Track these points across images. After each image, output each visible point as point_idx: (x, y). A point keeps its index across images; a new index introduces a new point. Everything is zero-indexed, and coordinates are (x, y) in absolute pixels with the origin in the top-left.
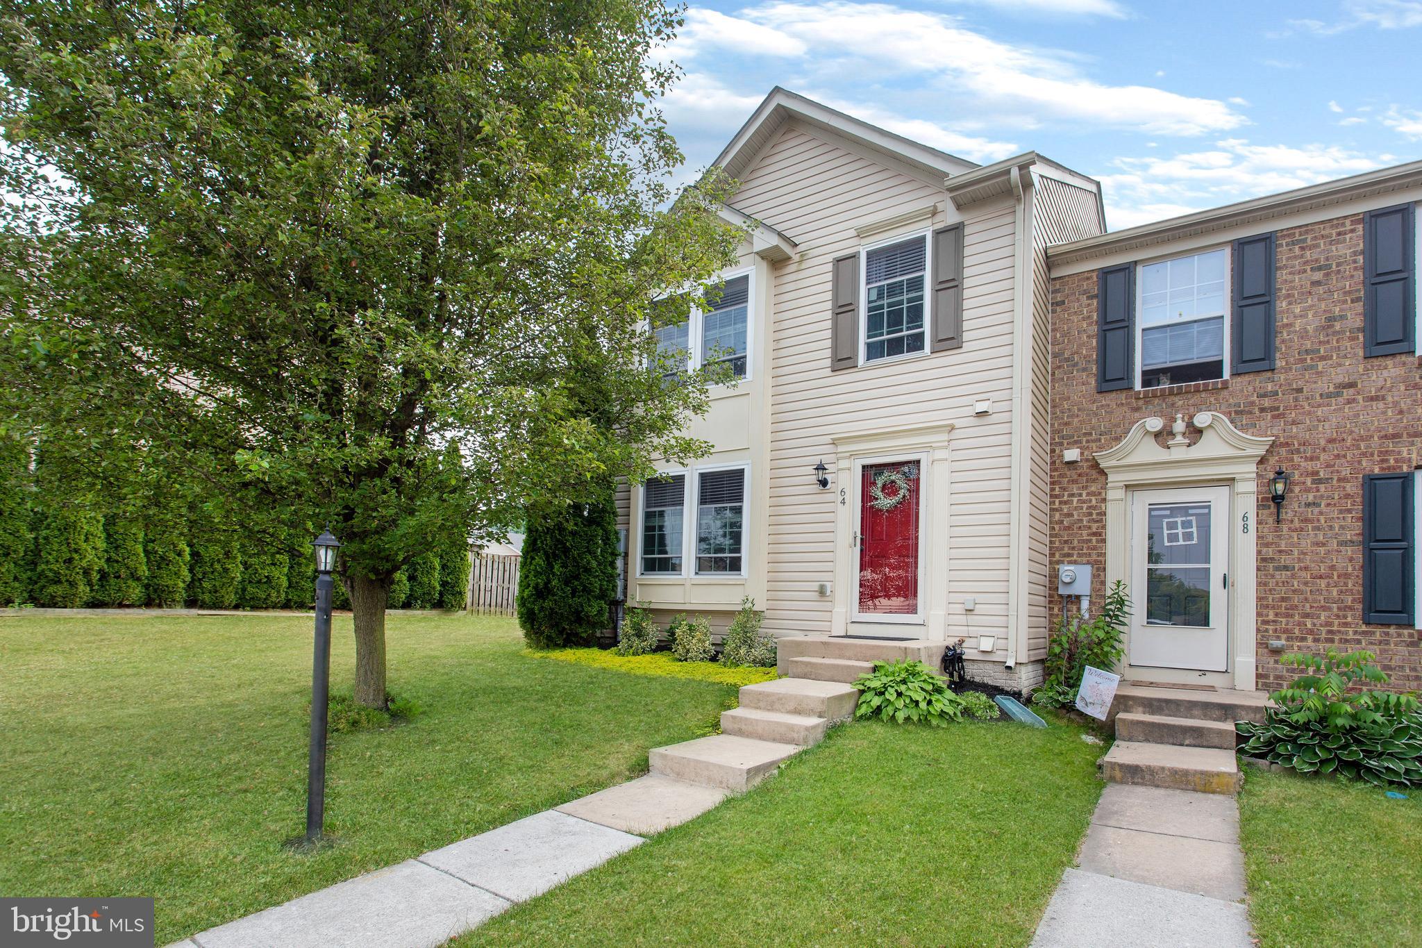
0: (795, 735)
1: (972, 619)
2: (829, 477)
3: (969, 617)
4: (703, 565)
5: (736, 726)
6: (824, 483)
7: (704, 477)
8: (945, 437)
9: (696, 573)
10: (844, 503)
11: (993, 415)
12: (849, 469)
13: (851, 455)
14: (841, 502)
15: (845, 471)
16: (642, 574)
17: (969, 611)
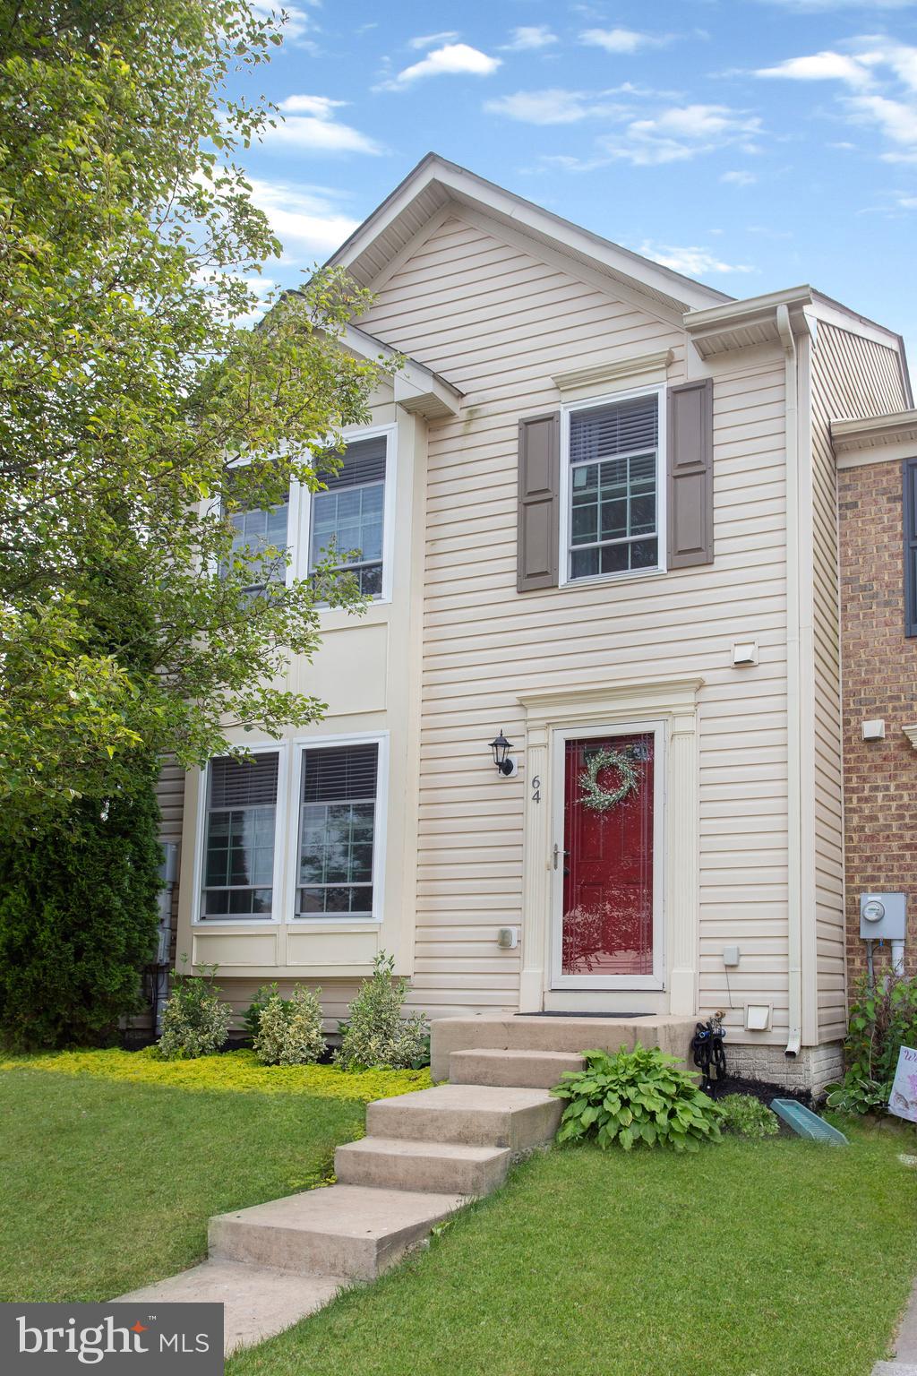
0: (459, 1179)
1: (736, 980)
2: (514, 758)
3: (731, 977)
4: (308, 903)
5: (361, 1169)
6: (506, 767)
7: (311, 757)
8: (690, 698)
9: (297, 916)
10: (538, 799)
11: (761, 667)
12: (546, 746)
13: (548, 724)
14: (533, 799)
15: (539, 749)
16: (203, 918)
17: (731, 967)
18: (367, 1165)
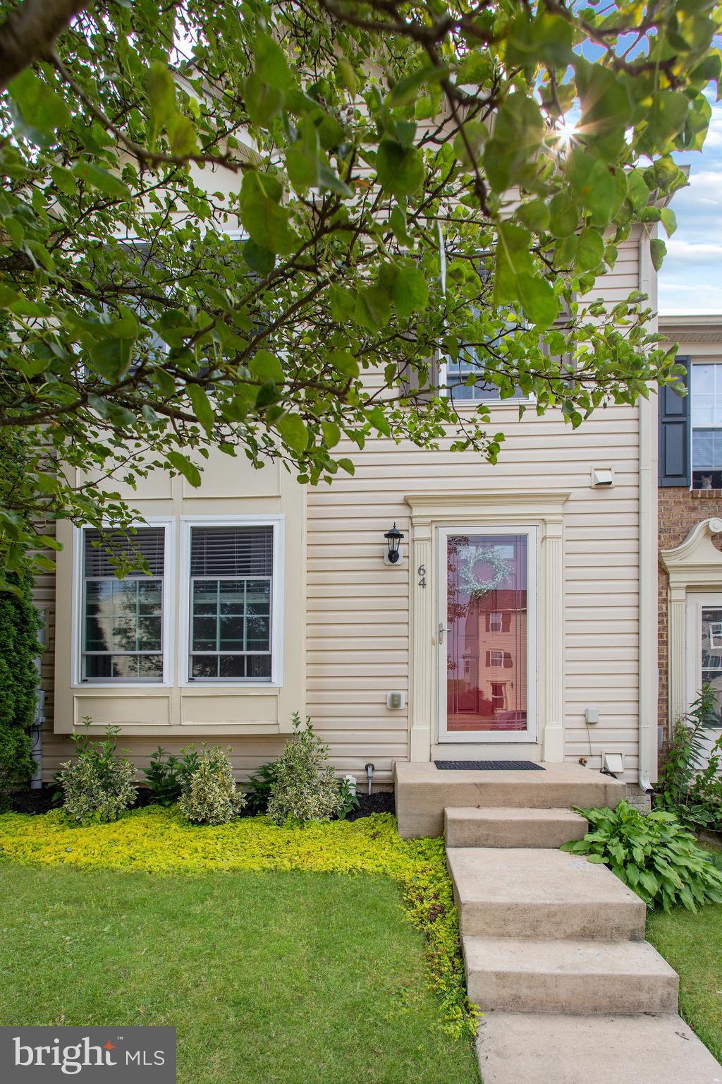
2: (402, 550)
4: (203, 667)
5: (507, 993)
6: (393, 556)
7: (198, 535)
8: (558, 509)
9: (191, 680)
10: (424, 585)
11: (616, 489)
12: (430, 540)
13: (432, 521)
14: (420, 584)
15: (424, 542)
16: (85, 681)
17: (590, 724)
18: (515, 987)
